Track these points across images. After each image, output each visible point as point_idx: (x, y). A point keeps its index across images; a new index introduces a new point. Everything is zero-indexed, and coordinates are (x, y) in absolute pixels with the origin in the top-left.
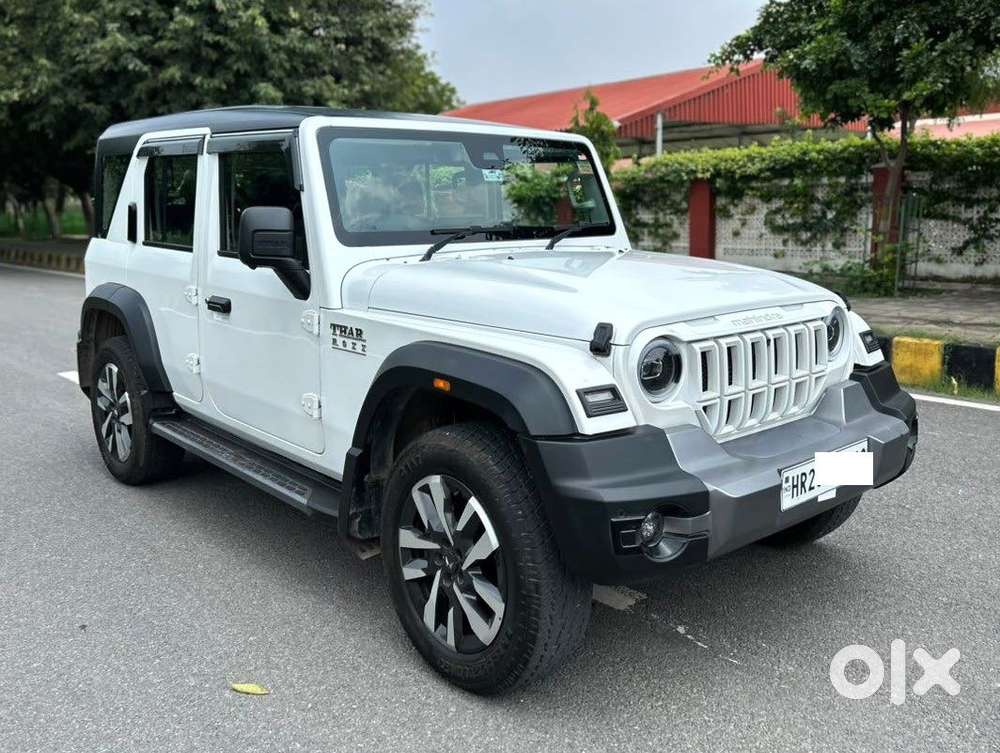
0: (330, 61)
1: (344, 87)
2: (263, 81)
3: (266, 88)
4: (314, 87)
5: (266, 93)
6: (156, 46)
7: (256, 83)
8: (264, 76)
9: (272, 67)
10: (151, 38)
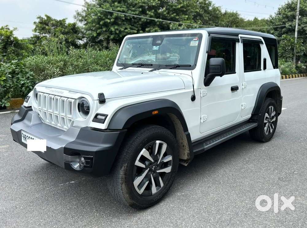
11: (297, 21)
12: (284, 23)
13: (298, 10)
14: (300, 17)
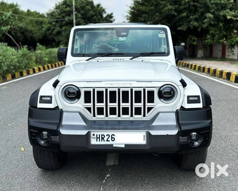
0: (229, 5)
1: (233, 12)
2: (208, 13)
3: (209, 15)
4: (223, 13)
5: (209, 16)
6: (180, 8)
7: (206, 14)
8: (209, 12)
9: (211, 9)
10: (178, 6)
11: (74, 16)
12: (63, 17)
13: (74, 7)
14: (76, 12)
